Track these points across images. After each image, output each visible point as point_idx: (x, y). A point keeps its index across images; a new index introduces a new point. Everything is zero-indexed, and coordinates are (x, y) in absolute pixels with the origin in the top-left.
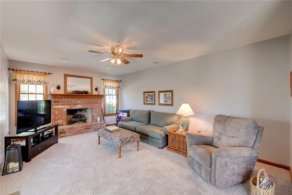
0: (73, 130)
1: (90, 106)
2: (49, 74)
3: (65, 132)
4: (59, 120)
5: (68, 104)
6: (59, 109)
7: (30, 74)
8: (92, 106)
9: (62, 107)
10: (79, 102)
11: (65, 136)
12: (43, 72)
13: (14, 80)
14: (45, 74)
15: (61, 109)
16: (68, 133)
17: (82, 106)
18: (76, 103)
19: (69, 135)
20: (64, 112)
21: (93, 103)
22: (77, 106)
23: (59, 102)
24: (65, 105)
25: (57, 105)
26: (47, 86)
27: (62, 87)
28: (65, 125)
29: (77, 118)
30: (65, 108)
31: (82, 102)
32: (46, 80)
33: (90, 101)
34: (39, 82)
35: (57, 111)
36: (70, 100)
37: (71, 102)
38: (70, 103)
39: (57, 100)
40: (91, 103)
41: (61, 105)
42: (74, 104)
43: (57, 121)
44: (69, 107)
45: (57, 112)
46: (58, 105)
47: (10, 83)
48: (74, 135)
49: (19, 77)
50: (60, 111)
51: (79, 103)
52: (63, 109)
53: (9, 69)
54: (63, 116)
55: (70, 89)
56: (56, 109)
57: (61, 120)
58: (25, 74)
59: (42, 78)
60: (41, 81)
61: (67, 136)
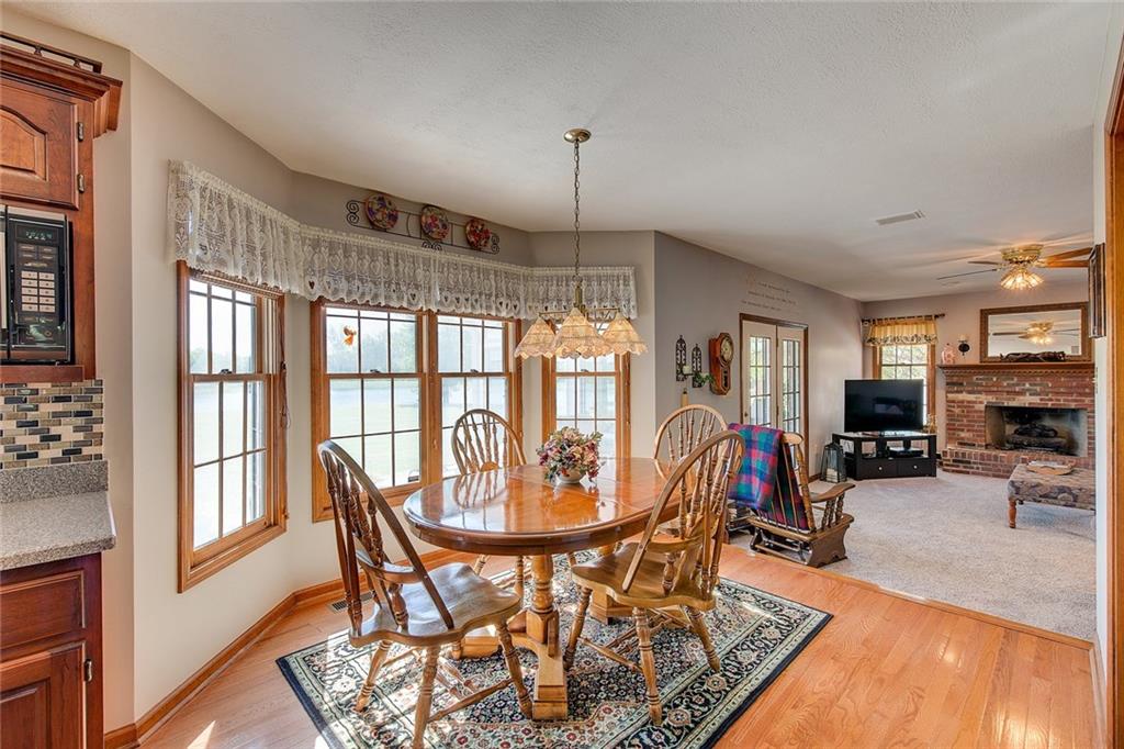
0: (992, 462)
1: (1076, 401)
2: (936, 316)
3: (969, 463)
4: (963, 430)
5: (988, 392)
6: (963, 402)
7: (897, 324)
8: (1086, 402)
9: (972, 397)
10: (1027, 386)
11: (968, 473)
12: (924, 313)
13: (870, 341)
14: (929, 318)
15: (969, 402)
16: (978, 468)
17: (1041, 400)
18: (1017, 389)
19: (982, 474)
20: (976, 411)
21: (1087, 390)
22: (1022, 398)
23: (961, 384)
24: (980, 392)
25: (957, 392)
26: (933, 346)
27: (974, 344)
28: (980, 446)
29: (1030, 435)
30: (981, 403)
31: (1038, 389)
32: (932, 333)
33: (1074, 384)
34: (916, 339)
35: (959, 407)
36: (995, 379)
37: (997, 384)
38: (995, 389)
39: (955, 379)
40: (1081, 391)
41: (969, 392)
42: (1008, 392)
43: (957, 433)
44: (994, 400)
45: (957, 411)
46: (961, 392)
47: (864, 347)
48: (995, 476)
49: (881, 333)
50: (966, 407)
51: (1028, 390)
52: (975, 402)
53: (863, 321)
54: (976, 421)
55: (996, 349)
56: (953, 402)
57: (968, 431)
58: (889, 325)
59: (922, 330)
60: (919, 335)
61: (974, 473)
